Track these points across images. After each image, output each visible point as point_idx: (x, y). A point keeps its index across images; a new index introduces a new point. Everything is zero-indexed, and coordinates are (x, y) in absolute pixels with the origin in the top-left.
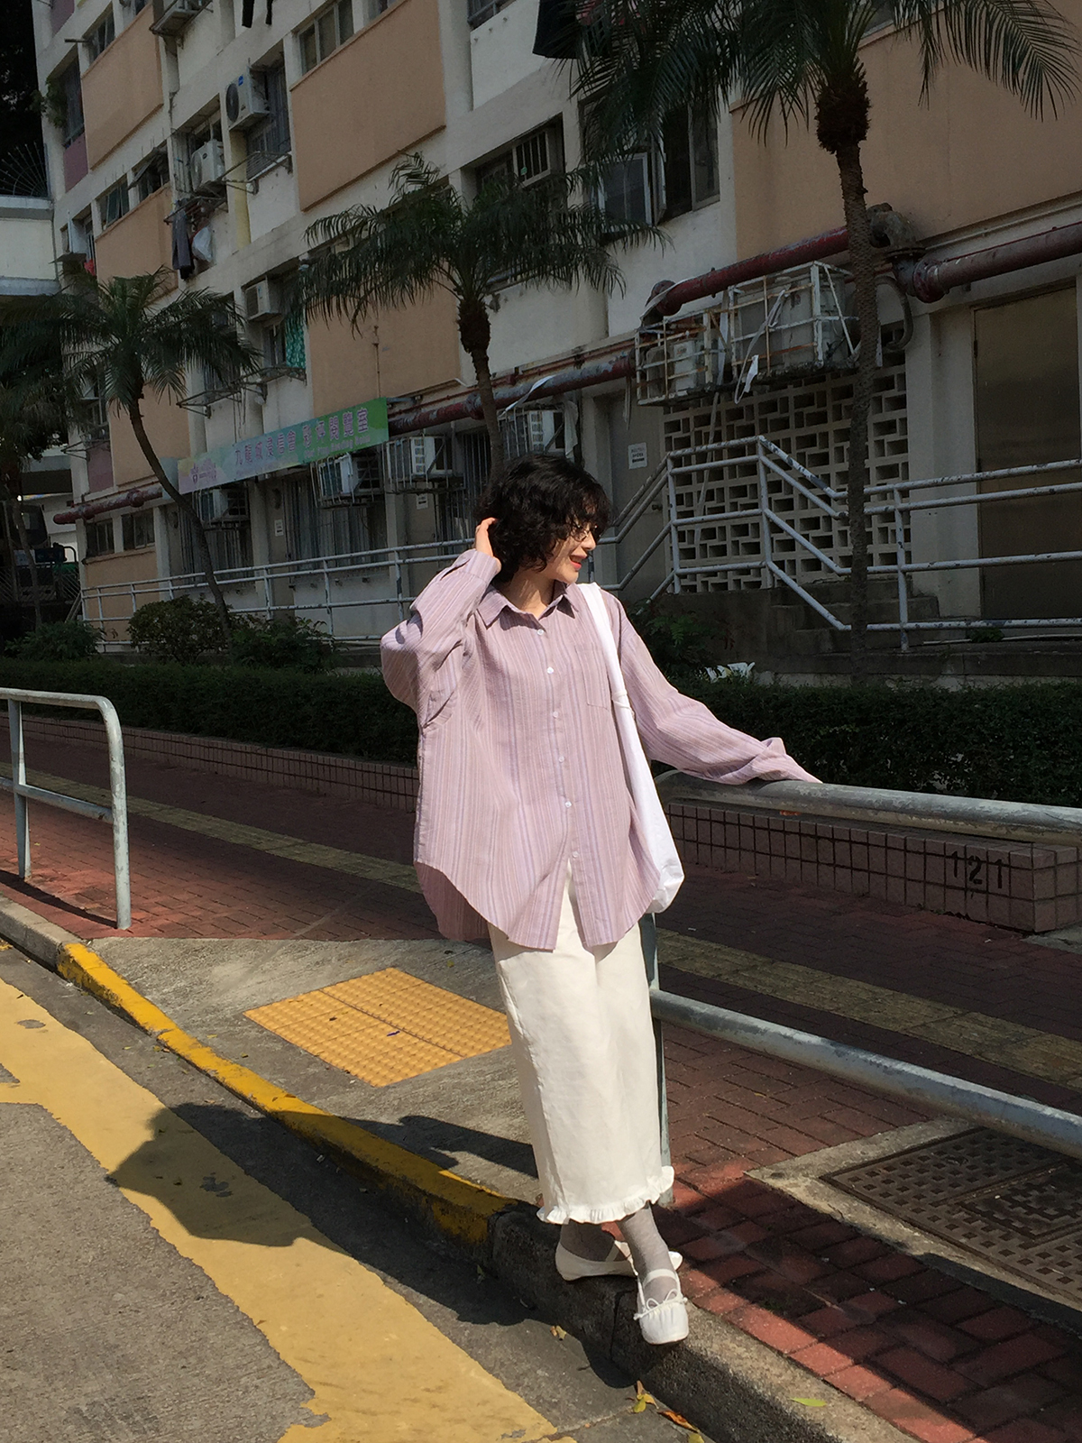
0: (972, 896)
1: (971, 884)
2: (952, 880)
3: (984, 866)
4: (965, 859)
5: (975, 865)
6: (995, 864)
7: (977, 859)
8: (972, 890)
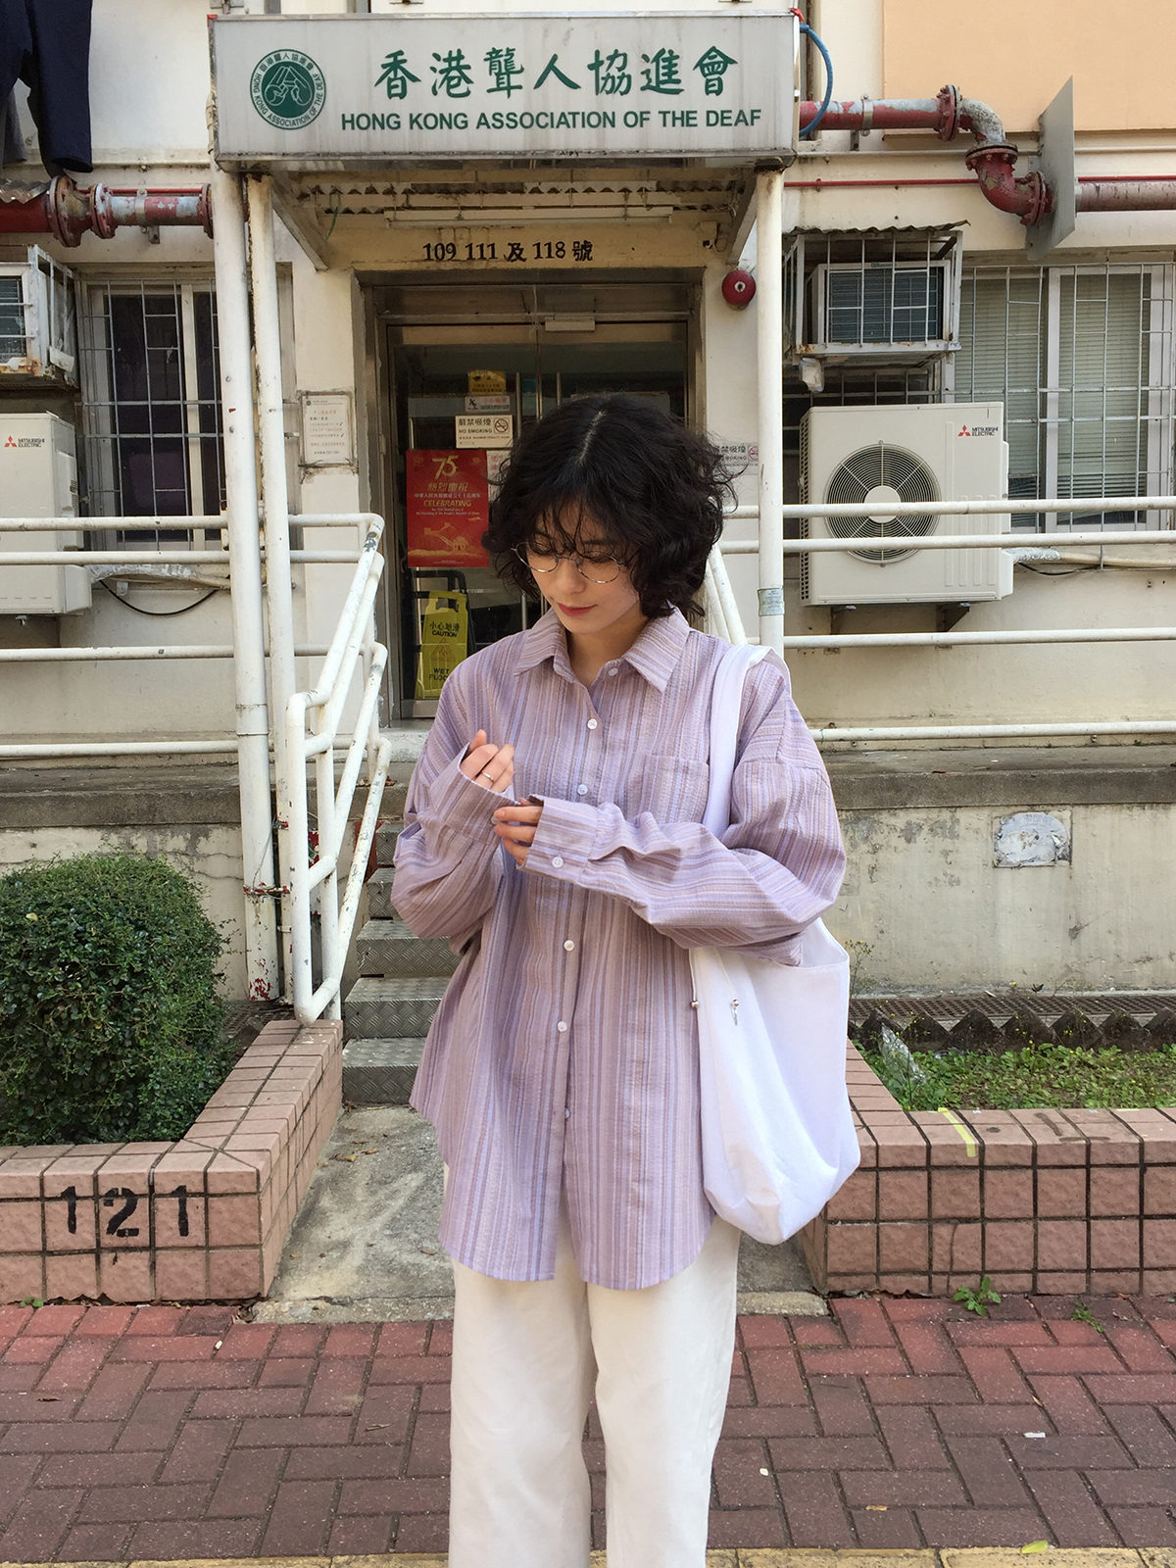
0: (115, 1259)
1: (113, 1240)
2: (60, 1237)
3: (143, 1205)
4: (96, 1197)
5: (120, 1205)
6: (173, 1194)
7: (127, 1193)
8: (114, 1249)
